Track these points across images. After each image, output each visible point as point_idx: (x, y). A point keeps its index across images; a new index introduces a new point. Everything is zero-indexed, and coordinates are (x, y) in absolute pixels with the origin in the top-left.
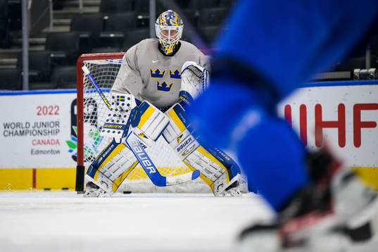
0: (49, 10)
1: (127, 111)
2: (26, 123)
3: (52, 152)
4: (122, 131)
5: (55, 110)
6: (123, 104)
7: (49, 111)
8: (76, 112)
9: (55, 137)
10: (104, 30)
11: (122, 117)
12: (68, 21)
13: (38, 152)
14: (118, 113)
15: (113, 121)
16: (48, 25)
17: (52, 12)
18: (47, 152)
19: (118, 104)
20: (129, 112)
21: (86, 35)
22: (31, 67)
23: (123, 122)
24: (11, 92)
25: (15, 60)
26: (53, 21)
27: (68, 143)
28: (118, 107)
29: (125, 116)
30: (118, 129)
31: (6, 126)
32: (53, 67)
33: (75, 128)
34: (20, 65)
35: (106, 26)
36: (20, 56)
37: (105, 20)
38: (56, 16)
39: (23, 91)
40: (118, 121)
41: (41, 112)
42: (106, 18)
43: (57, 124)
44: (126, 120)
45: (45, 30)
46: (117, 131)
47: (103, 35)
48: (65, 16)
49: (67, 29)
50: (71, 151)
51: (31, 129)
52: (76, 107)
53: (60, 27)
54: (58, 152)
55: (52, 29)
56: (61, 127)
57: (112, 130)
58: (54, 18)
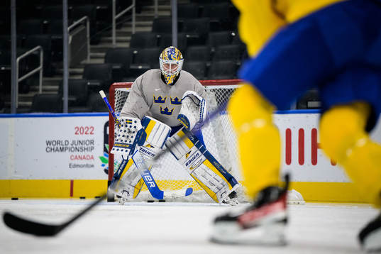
0: (86, 45)
1: (134, 132)
2: (66, 141)
3: (87, 166)
4: (129, 150)
5: (90, 130)
6: (131, 127)
7: (85, 131)
8: (108, 133)
9: (90, 154)
10: (133, 63)
11: (130, 137)
12: (103, 54)
13: (75, 166)
14: (126, 134)
15: (122, 141)
16: (86, 58)
17: (89, 46)
18: (83, 166)
19: (126, 126)
20: (136, 134)
21: (118, 67)
22: (71, 93)
23: (130, 142)
24: (53, 114)
25: (57, 87)
26: (90, 54)
27: (101, 158)
28: (126, 129)
29: (132, 137)
30: (126, 148)
31: (48, 143)
32: (89, 93)
33: (107, 146)
34: (61, 91)
35: (135, 59)
36: (61, 84)
37: (134, 55)
38: (92, 50)
40: (126, 141)
41: (79, 132)
42: (135, 52)
43: (92, 142)
44: (133, 140)
45: (83, 62)
46: (125, 150)
47: (132, 67)
48: (101, 50)
49: (101, 61)
50: (103, 165)
51: (70, 146)
52: (108, 128)
53: (96, 59)
54: (92, 166)
55: (89, 61)
56: (95, 145)
57: (120, 149)
58: (91, 52)
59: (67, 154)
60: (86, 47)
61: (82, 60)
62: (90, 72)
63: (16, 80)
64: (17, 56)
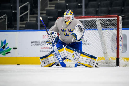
1: (54, 38)
2: (39, 41)
4: (52, 45)
6: (53, 35)
11: (53, 40)
12: (54, 5)
14: (51, 38)
15: (49, 41)
16: (47, 7)
17: (48, 2)
19: (51, 35)
20: (55, 38)
23: (53, 41)
24: (34, 30)
25: (35, 19)
26: (49, 5)
28: (51, 36)
29: (54, 40)
31: (32, 42)
32: (48, 21)
37: (67, 5)
38: (50, 4)
39: (38, 30)
40: (51, 41)
41: (44, 37)
42: (67, 4)
44: (54, 41)
45: (46, 9)
46: (50, 45)
48: (53, 4)
49: (53, 8)
51: (40, 43)
53: (51, 8)
55: (48, 8)
58: (49, 4)
59: (40, 46)
60: (47, 2)
61: (45, 8)
62: (49, 13)
63: (19, 16)
64: (19, 6)
